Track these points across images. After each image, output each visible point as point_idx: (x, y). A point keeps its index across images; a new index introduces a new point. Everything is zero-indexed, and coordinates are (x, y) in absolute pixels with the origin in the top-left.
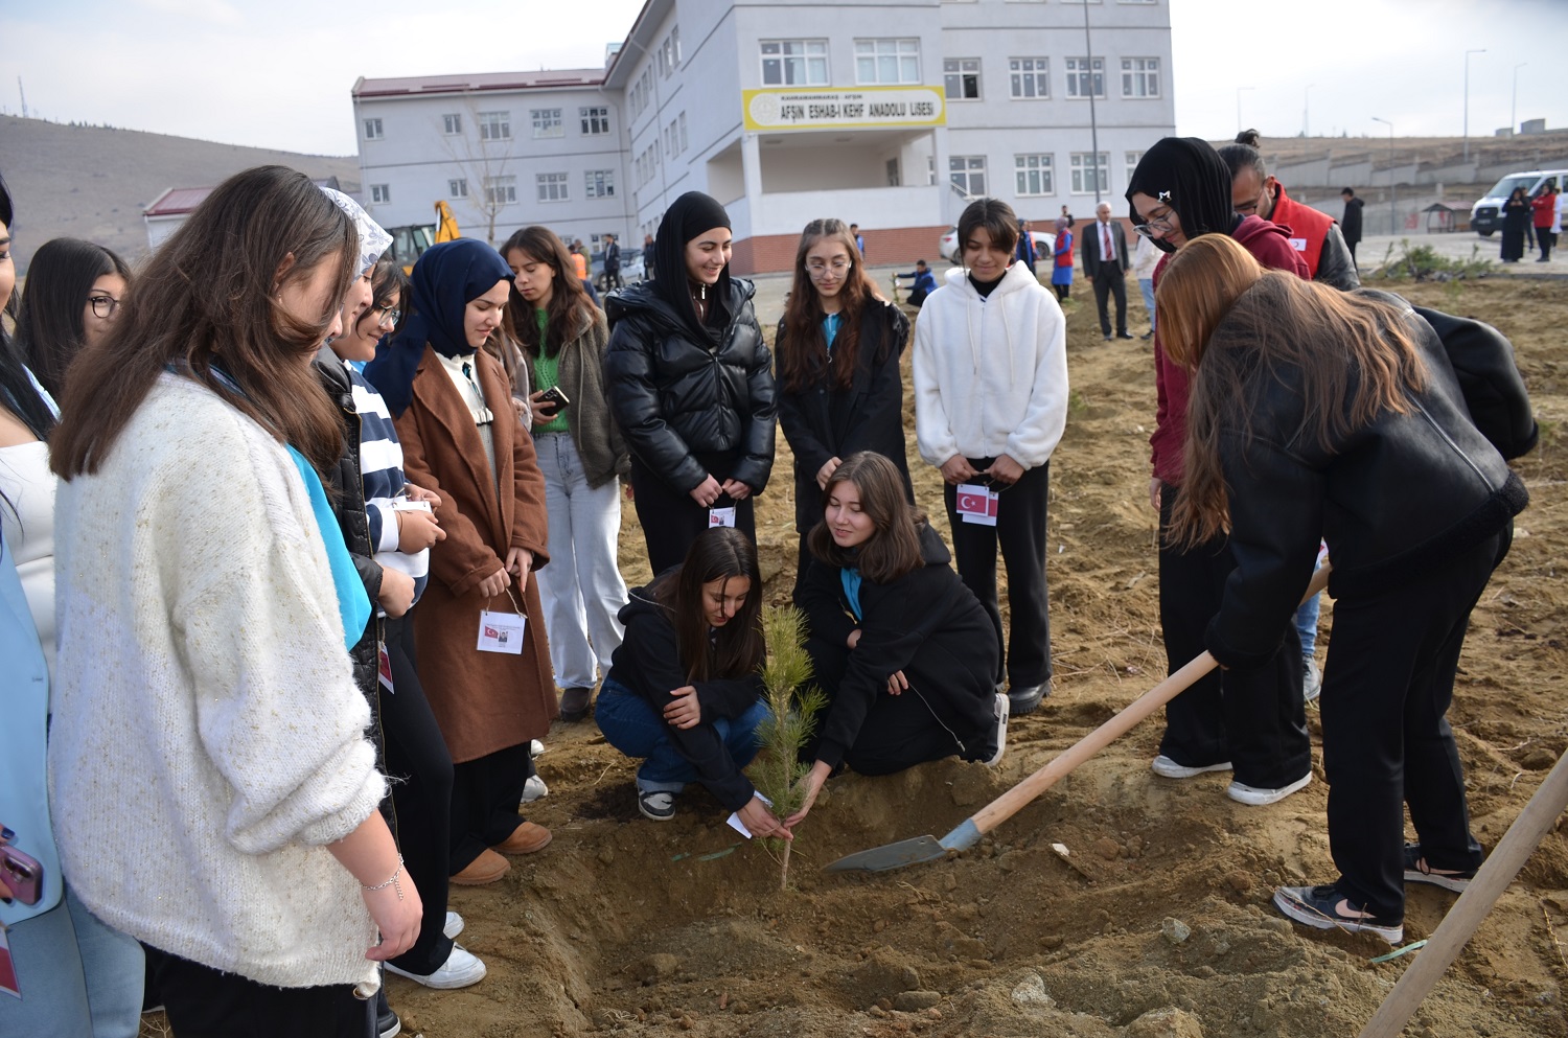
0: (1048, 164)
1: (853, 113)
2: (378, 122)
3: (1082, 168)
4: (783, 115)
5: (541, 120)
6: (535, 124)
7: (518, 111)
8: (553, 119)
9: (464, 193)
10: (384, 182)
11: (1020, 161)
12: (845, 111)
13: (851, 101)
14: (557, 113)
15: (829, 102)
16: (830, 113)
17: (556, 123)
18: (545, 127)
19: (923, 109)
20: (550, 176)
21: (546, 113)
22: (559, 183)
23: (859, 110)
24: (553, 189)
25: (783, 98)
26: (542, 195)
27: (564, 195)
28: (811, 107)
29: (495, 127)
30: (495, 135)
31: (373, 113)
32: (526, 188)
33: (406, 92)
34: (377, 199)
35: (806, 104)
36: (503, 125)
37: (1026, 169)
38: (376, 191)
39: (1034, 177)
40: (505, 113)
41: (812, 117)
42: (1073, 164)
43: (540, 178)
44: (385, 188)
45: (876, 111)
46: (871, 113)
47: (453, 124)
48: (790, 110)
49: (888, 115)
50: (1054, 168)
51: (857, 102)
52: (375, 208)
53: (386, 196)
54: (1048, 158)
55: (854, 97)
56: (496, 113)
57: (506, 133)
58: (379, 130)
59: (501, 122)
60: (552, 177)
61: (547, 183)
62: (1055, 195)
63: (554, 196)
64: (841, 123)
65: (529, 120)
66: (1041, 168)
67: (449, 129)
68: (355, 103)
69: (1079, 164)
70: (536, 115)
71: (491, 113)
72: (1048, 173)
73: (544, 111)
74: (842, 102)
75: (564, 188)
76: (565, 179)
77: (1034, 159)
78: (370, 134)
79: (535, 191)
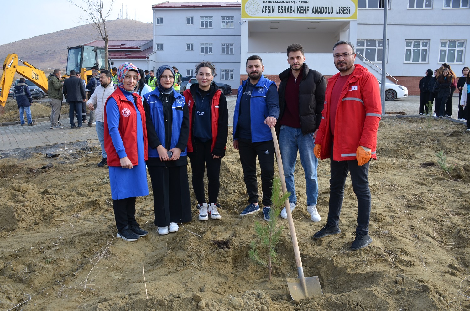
0: (426, 46)
1: (302, 11)
2: (162, 18)
3: (447, 49)
4: (263, 11)
5: (225, 20)
6: (223, 22)
7: (216, 17)
8: (230, 20)
9: (192, 48)
10: (161, 42)
11: (409, 43)
12: (298, 10)
13: (302, 5)
14: (232, 18)
15: (290, 5)
16: (290, 10)
17: (231, 22)
18: (227, 24)
19: (344, 10)
20: (227, 44)
21: (228, 18)
22: (230, 47)
23: (306, 10)
24: (228, 49)
25: (264, 2)
26: (223, 52)
27: (232, 52)
28: (279, 7)
29: (206, 22)
30: (207, 26)
31: (160, 14)
32: (217, 48)
33: (173, 7)
34: (158, 49)
35: (276, 6)
36: (210, 22)
37: (412, 48)
38: (158, 45)
39: (416, 53)
40: (211, 17)
41: (279, 13)
42: (441, 46)
43: (223, 44)
44: (162, 45)
45: (316, 10)
46: (313, 12)
47: (190, 21)
48: (267, 8)
49: (323, 13)
50: (429, 48)
51: (306, 5)
52: (157, 52)
53: (162, 48)
54: (426, 43)
55: (304, 3)
56: (207, 17)
57: (211, 26)
58: (162, 21)
59: (209, 21)
60: (228, 45)
61: (225, 47)
62: (428, 63)
63: (227, 52)
64: (295, 16)
65: (220, 20)
66: (421, 48)
67: (189, 23)
68: (153, 10)
69: (445, 46)
70: (224, 19)
71: (206, 17)
72: (426, 51)
73: (227, 17)
74: (297, 5)
75: (232, 49)
76: (233, 46)
77: (417, 43)
78: (158, 23)
79: (220, 50)
